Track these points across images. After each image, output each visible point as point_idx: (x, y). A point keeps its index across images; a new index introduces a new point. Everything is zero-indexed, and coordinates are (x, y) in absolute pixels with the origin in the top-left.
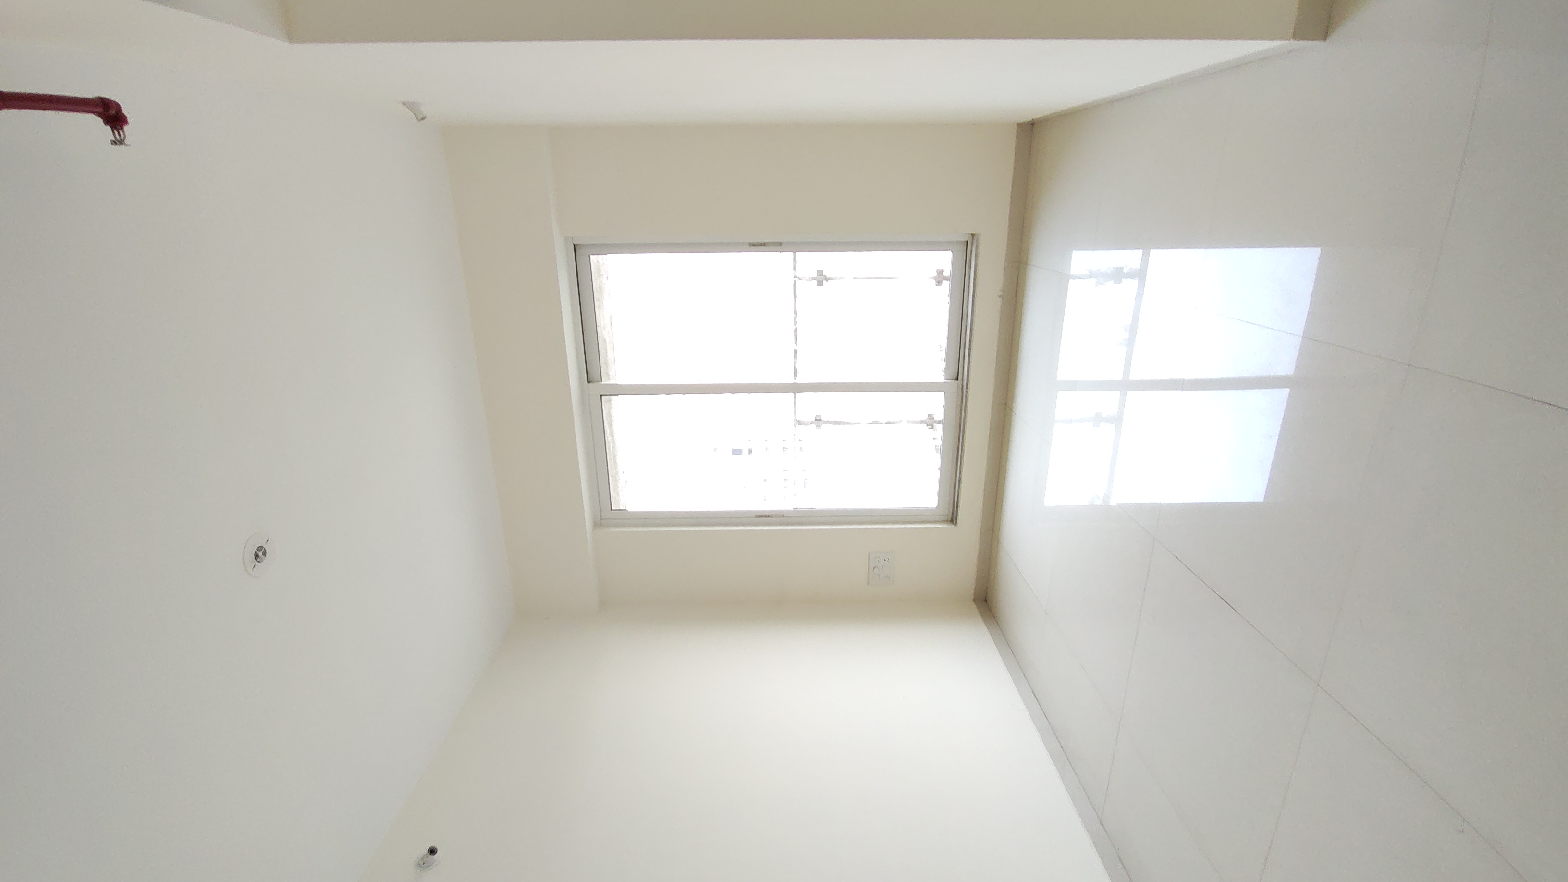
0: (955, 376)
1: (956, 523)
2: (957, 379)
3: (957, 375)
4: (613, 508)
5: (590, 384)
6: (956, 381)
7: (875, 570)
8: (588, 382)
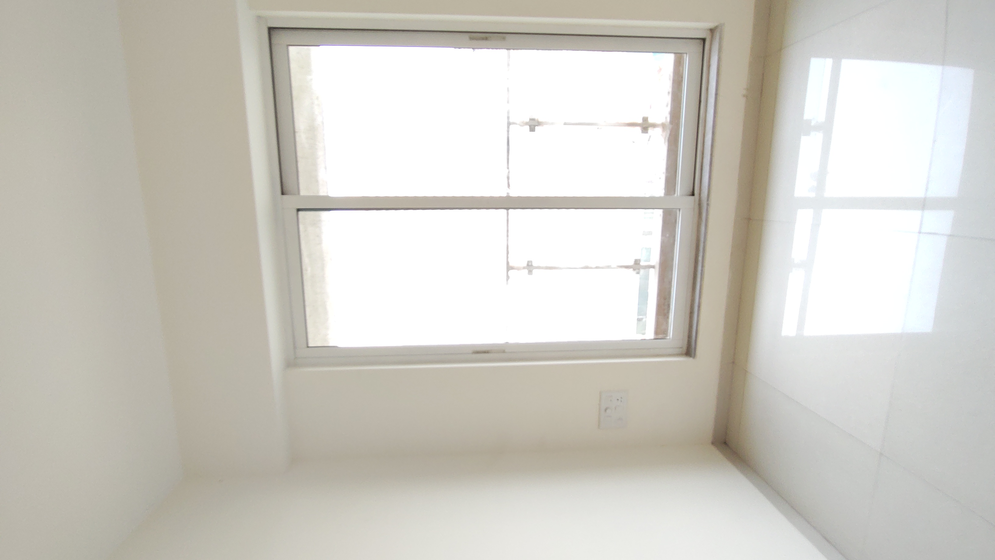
0: (690, 193)
1: (695, 354)
2: (693, 194)
3: (692, 189)
4: (311, 345)
5: (284, 196)
6: (692, 197)
7: (608, 411)
8: (283, 193)
